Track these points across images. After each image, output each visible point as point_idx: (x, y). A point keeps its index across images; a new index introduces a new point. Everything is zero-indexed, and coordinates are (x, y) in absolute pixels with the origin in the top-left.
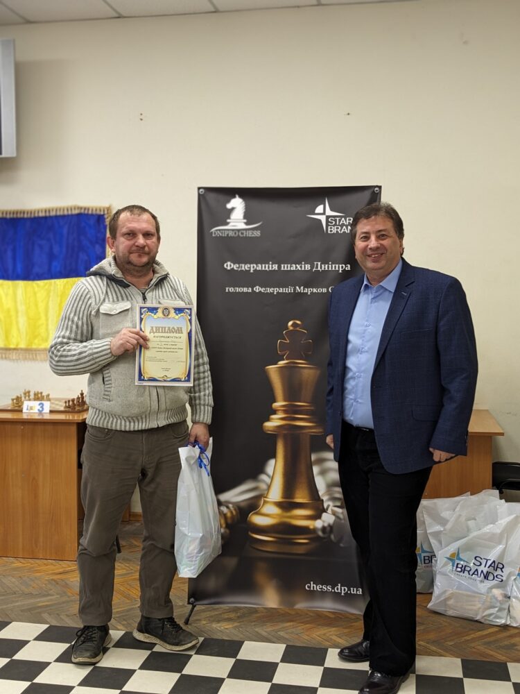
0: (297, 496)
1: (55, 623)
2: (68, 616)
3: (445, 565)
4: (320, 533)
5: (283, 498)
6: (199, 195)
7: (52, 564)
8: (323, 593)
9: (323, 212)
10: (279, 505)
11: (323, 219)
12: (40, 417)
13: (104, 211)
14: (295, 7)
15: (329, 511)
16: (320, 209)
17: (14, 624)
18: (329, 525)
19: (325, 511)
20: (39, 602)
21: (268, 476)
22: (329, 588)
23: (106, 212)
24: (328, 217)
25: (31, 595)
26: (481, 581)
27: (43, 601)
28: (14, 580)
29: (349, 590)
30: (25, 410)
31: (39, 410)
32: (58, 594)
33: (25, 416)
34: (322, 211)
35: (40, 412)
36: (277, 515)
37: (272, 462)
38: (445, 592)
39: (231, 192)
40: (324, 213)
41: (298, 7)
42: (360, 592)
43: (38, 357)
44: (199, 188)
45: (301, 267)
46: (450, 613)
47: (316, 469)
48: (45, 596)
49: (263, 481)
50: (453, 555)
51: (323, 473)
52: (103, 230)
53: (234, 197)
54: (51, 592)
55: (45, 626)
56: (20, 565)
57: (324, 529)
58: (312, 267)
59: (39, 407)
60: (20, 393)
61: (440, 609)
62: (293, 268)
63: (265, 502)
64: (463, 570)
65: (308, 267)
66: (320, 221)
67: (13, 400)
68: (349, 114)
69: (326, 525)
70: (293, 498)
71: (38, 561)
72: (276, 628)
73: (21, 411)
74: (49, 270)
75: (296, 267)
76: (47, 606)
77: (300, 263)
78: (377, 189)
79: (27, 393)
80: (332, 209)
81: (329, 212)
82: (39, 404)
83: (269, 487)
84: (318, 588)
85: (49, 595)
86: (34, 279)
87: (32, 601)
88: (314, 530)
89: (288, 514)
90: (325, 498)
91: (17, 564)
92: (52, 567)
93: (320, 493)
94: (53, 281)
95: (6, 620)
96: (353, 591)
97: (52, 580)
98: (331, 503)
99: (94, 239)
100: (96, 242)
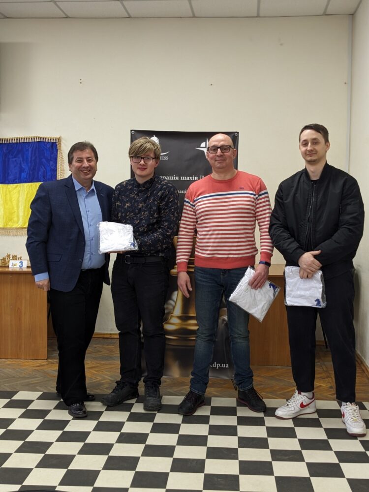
0: (191, 312)
1: (45, 391)
2: (52, 387)
5: (182, 313)
6: (131, 134)
7: (31, 362)
10: (180, 318)
11: (205, 150)
12: (21, 270)
13: (56, 140)
14: (178, 17)
16: (203, 145)
17: (20, 392)
20: (31, 381)
21: (174, 301)
23: (57, 141)
25: (24, 378)
27: (34, 381)
28: (10, 370)
29: (221, 365)
30: (10, 266)
31: (20, 266)
32: (42, 377)
33: (10, 270)
34: (204, 146)
35: (21, 267)
36: (179, 324)
37: (176, 293)
39: (151, 134)
40: (206, 147)
41: (181, 17)
42: (227, 366)
43: (11, 233)
44: (131, 131)
45: (192, 178)
48: (34, 378)
49: (171, 304)
52: (55, 152)
53: (153, 136)
54: (37, 376)
55: (41, 393)
56: (10, 362)
59: (20, 264)
60: (5, 256)
62: (188, 179)
63: (172, 316)
65: (196, 178)
66: (203, 152)
67: (1, 260)
68: (211, 85)
70: (188, 314)
71: (21, 360)
72: (179, 389)
73: (8, 267)
74: (20, 177)
75: (190, 178)
76: (37, 383)
77: (192, 176)
78: (236, 134)
79: (9, 256)
82: (20, 262)
83: (174, 307)
85: (36, 377)
86: (8, 183)
87: (27, 380)
89: (186, 323)
91: (8, 362)
92: (31, 363)
94: (21, 184)
95: (15, 390)
96: (224, 366)
97: (35, 370)
99: (49, 158)
100: (51, 160)
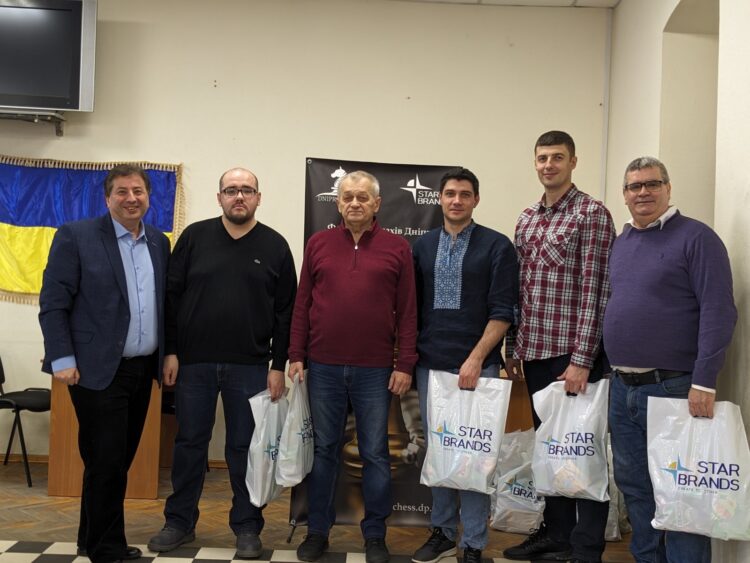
3: (505, 489)
4: (406, 461)
6: (307, 164)
8: (408, 513)
9: (414, 186)
11: (414, 191)
13: (174, 168)
15: (414, 441)
16: (411, 183)
18: (414, 454)
19: (410, 441)
22: (414, 508)
23: (176, 170)
24: (418, 190)
26: (536, 502)
38: (505, 511)
39: (336, 164)
44: (307, 159)
46: (509, 529)
47: (403, 406)
50: (511, 481)
51: (409, 409)
52: (172, 187)
53: (338, 168)
57: (409, 457)
58: (404, 232)
61: (501, 527)
64: (520, 493)
65: (400, 231)
66: (411, 193)
68: (409, 98)
69: (411, 453)
77: (393, 228)
80: (421, 184)
81: (419, 186)
84: (404, 508)
88: (401, 458)
90: (411, 431)
93: (407, 426)
98: (416, 435)
99: (163, 195)
100: (164, 197)
